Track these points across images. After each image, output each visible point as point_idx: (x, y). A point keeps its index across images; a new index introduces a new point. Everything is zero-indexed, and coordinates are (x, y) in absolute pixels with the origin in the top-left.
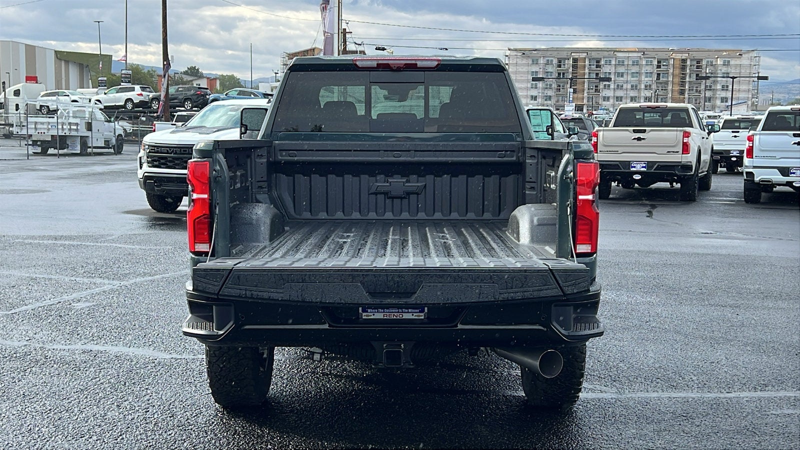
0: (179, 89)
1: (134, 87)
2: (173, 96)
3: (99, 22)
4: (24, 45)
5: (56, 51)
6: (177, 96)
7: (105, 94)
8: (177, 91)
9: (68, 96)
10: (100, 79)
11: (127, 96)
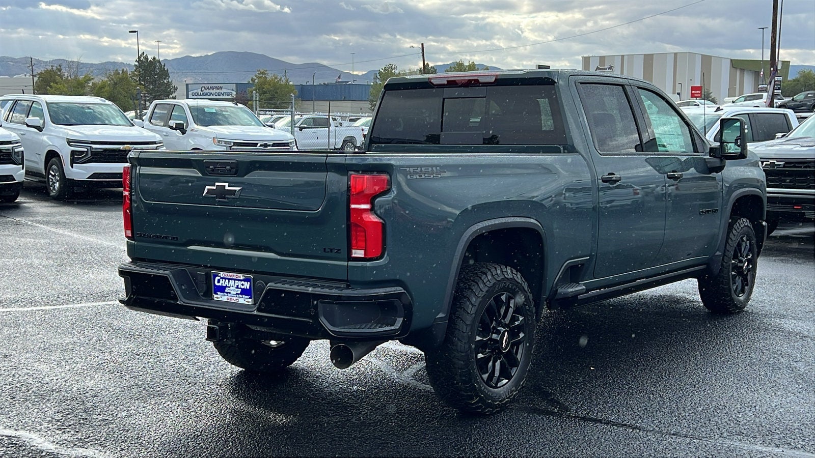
0: (809, 95)
1: (762, 95)
2: (801, 103)
3: (763, 29)
4: (701, 56)
5: (731, 60)
6: (806, 102)
7: (733, 102)
8: (806, 97)
9: (698, 105)
10: (760, 86)
11: (755, 104)
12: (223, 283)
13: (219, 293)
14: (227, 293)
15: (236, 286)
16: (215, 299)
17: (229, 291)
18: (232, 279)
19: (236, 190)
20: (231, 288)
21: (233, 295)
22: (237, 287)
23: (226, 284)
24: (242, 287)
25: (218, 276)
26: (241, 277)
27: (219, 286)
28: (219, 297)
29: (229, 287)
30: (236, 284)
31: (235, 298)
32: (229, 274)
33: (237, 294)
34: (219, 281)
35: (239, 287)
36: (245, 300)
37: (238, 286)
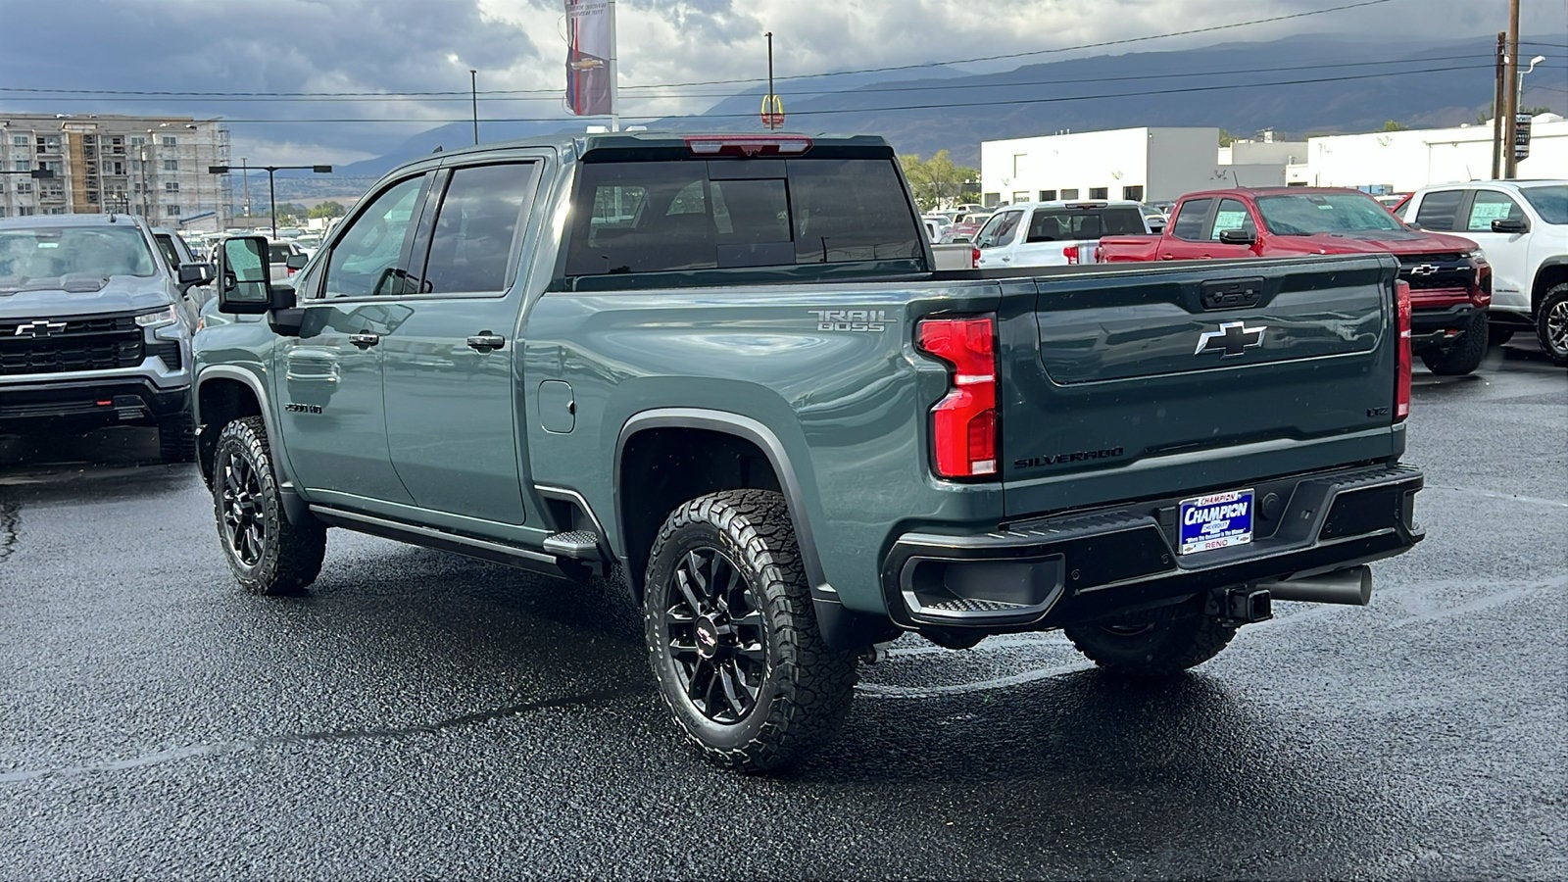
12: (1199, 517)
13: (1189, 540)
14: (1204, 534)
15: (1221, 517)
16: (1185, 553)
17: (1208, 530)
18: (1214, 506)
19: (1259, 333)
20: (1213, 523)
21: (1216, 536)
22: (1224, 518)
23: (1204, 517)
24: (1233, 515)
25: (1191, 506)
26: (1236, 495)
27: (1193, 525)
28: (1192, 547)
29: (1209, 522)
30: (1222, 513)
31: (1219, 540)
32: (1214, 496)
33: (1221, 531)
34: (1191, 518)
35: (1228, 516)
36: (1240, 538)
37: (1224, 515)
